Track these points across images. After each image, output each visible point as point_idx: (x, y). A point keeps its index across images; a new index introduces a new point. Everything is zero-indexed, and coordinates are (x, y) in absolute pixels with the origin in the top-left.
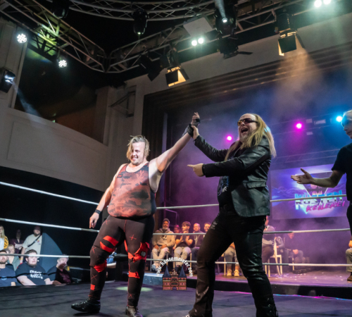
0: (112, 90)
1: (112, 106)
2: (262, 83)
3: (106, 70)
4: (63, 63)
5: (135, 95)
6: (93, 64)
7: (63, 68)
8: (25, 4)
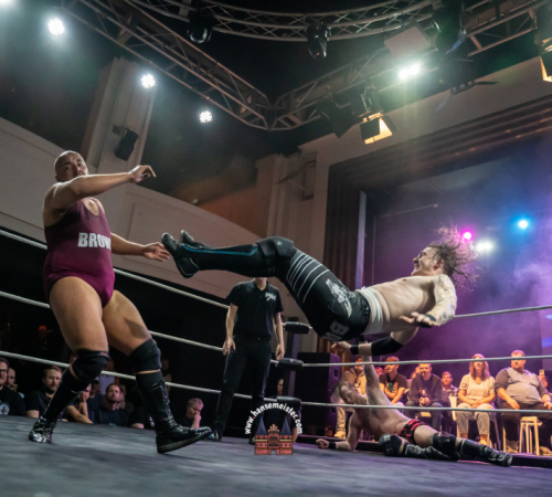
0: (279, 160)
1: (280, 182)
2: (518, 136)
3: (270, 126)
4: (206, 116)
5: (315, 166)
6: (250, 117)
7: (207, 124)
8: (151, 32)
